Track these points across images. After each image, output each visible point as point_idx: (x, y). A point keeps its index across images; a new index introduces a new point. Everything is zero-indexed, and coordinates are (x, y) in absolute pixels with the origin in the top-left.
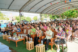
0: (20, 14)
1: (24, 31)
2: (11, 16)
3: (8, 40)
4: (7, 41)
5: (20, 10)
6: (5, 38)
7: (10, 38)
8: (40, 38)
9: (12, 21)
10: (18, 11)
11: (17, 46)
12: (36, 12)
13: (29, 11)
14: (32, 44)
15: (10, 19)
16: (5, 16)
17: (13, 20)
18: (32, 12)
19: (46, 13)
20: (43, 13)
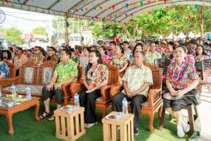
1: (23, 75)
8: (103, 92)
11: (11, 131)
12: (49, 9)
13: (24, 4)
14: (79, 115)
18: (36, 9)
19: (84, 15)
20: (75, 16)
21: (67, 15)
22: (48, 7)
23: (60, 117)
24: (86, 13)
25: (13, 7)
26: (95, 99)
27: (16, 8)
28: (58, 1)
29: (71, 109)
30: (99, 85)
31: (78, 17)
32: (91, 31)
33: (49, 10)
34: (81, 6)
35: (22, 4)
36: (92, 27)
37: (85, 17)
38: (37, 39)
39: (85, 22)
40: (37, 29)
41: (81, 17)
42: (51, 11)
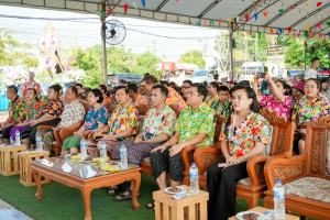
0: (104, 28)
2: (48, 44)
3: (29, 179)
4: (26, 183)
5: (104, 5)
6: (13, 169)
7: (46, 162)
8: (251, 167)
9: (54, 70)
10: (94, 7)
12: (200, 17)
13: (158, 10)
14: (198, 205)
15: (42, 60)
16: (13, 43)
17: (59, 70)
18: (178, 18)
19: (266, 26)
20: (247, 27)
21: (233, 26)
22: (198, 14)
23: (161, 204)
24: (270, 22)
25: (140, 16)
26: (237, 180)
27: (145, 18)
28: (216, 2)
29: (183, 193)
30: (247, 154)
31: (254, 29)
32: (282, 57)
33: (201, 19)
34: (259, 9)
35: (154, 11)
36: (286, 49)
37: (268, 30)
38: (181, 70)
39: (272, 39)
40: (188, 55)
41: (261, 29)
42: (202, 21)
